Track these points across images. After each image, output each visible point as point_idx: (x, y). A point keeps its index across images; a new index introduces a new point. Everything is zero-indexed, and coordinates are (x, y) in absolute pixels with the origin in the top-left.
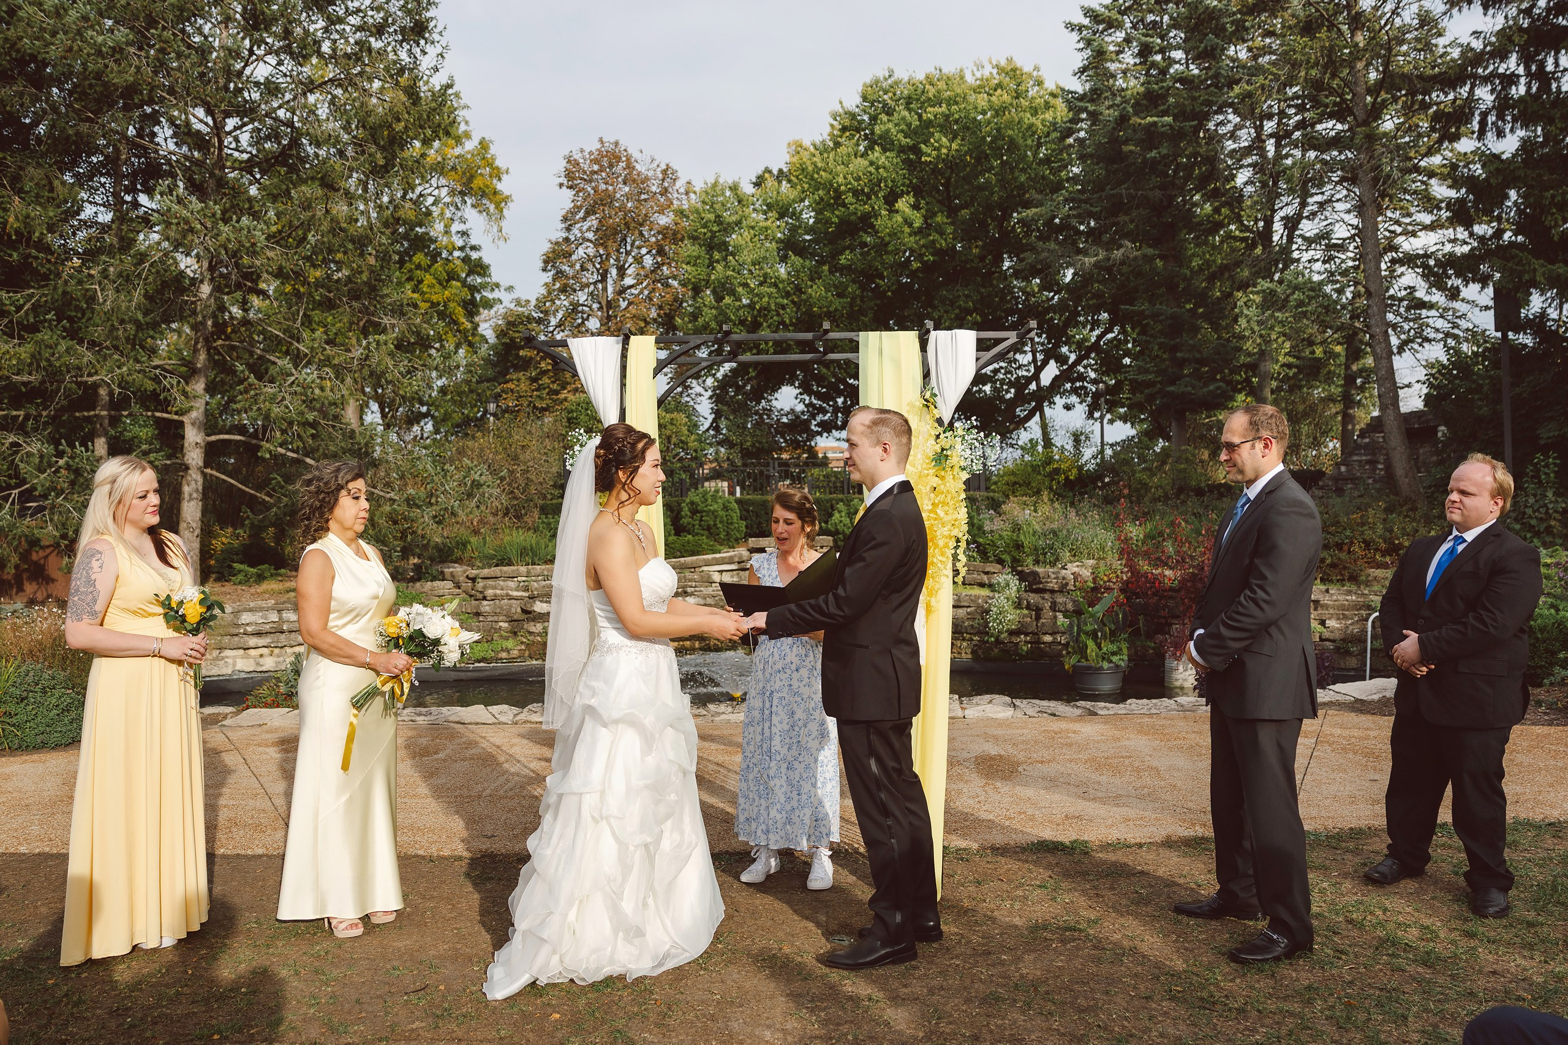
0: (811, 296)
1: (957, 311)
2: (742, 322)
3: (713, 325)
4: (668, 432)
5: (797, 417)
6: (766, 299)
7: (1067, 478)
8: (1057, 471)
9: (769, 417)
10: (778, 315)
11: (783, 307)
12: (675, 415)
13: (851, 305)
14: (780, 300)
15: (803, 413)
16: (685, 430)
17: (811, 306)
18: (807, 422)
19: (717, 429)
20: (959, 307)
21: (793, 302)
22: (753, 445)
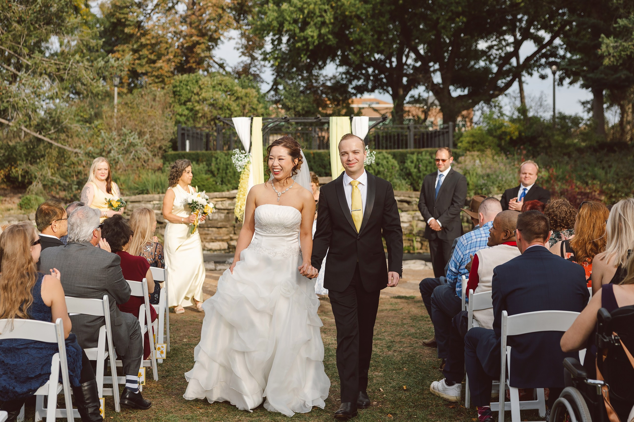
0: (343, 4)
1: (450, 14)
2: (295, 21)
3: (275, 23)
4: (244, 102)
5: (338, 82)
6: (312, 6)
7: (511, 138)
8: (505, 133)
9: (316, 80)
10: (321, 16)
11: (325, 11)
12: (248, 90)
13: (374, 9)
14: (322, 7)
15: (342, 79)
16: (255, 101)
17: (345, 10)
18: (346, 86)
19: (276, 90)
20: (452, 11)
21: (332, 7)
22: (303, 109)
